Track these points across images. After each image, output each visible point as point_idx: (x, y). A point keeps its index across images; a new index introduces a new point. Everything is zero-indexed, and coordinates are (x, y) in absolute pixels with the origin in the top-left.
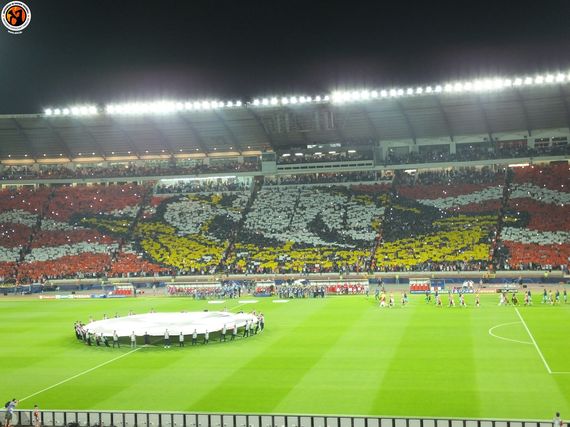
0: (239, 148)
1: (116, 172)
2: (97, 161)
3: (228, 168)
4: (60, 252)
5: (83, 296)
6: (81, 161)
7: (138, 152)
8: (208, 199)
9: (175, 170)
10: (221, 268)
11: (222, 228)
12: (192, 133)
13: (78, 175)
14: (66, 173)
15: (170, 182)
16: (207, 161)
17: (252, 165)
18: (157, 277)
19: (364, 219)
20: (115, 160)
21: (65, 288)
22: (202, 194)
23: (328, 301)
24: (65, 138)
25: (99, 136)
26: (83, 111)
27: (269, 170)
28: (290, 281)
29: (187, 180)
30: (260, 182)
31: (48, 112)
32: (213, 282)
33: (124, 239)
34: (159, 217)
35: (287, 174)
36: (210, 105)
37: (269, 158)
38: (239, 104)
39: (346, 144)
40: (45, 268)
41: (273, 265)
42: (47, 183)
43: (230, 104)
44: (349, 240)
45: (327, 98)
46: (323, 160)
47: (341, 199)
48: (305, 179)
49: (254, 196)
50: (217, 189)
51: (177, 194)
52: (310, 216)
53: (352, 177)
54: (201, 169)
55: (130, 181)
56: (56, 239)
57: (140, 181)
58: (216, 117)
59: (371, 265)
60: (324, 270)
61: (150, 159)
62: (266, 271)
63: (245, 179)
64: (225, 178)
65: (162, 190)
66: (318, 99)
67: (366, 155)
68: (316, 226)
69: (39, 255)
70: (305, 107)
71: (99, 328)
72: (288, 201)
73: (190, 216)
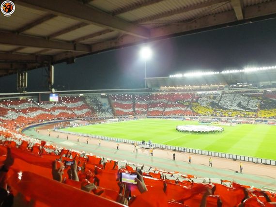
0: (218, 84)
1: (186, 90)
2: (182, 88)
3: (215, 89)
4: (172, 109)
5: (177, 120)
6: (178, 88)
7: (192, 85)
8: (209, 97)
9: (201, 90)
10: (212, 115)
11: (213, 105)
12: (207, 81)
13: (177, 91)
14: (174, 91)
15: (199, 93)
16: (209, 88)
17: (221, 89)
18: (196, 116)
19: (254, 103)
20: (186, 87)
21: (173, 118)
22: (208, 97)
23: (242, 125)
24: (174, 83)
25: (183, 82)
26: (178, 76)
27: (226, 90)
28: (232, 119)
29: (204, 92)
30: (223, 94)
31: (171, 76)
32: (210, 118)
33: (188, 106)
34: (197, 101)
35: (231, 91)
36: (210, 73)
37: (226, 87)
38: (218, 73)
39: (249, 83)
40: (169, 113)
41: (227, 115)
42: (170, 93)
43: (216, 73)
44: (249, 109)
45: (243, 71)
46: (242, 87)
47: (246, 98)
48: (237, 92)
49: (222, 97)
50: (212, 95)
51: (200, 96)
52: (237, 102)
53: (251, 92)
54: (208, 90)
55: (189, 92)
56: (173, 106)
57: (192, 92)
58: (213, 77)
59: (256, 116)
60: (242, 117)
61: (195, 87)
62: (225, 116)
63: (220, 92)
64: (214, 92)
65: (197, 95)
66: (241, 71)
67: (255, 86)
68: (239, 105)
69: (167, 110)
70: (237, 73)
71: (181, 128)
72: (231, 98)
73: (205, 102)
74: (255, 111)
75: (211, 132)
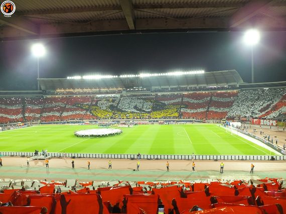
0: (117, 88)
1: (85, 93)
2: (80, 90)
3: (114, 92)
4: (70, 113)
5: (77, 124)
6: (76, 90)
7: (91, 88)
8: (109, 100)
9: (100, 93)
10: (111, 118)
11: (112, 107)
12: (106, 84)
13: (76, 94)
14: (72, 93)
15: (99, 96)
16: (108, 91)
17: (119, 92)
18: (96, 120)
19: (148, 106)
20: (85, 90)
21: (72, 122)
22: (107, 100)
23: (138, 126)
24: (72, 85)
25: (82, 84)
26: (77, 78)
27: (124, 93)
28: (129, 121)
29: (103, 95)
30: (122, 96)
31: (68, 78)
32: (110, 121)
33: (87, 110)
34: (96, 105)
35: (129, 94)
36: (109, 77)
37: (124, 90)
38: (117, 76)
39: (143, 87)
40: (67, 117)
41: (125, 117)
42: (68, 96)
43: (114, 77)
44: (144, 111)
45: (139, 76)
46: (137, 91)
47: (142, 101)
48: (134, 96)
49: (120, 100)
50: (111, 98)
51: (100, 99)
52: (134, 104)
53: (145, 95)
54: (107, 93)
55: (89, 95)
56: (71, 110)
57: (91, 96)
58: (111, 80)
59: (150, 117)
60: (138, 118)
61: (94, 90)
62: (123, 118)
63: (118, 95)
64: (113, 95)
65: (97, 98)
66: (137, 76)
67: (148, 90)
68: (135, 107)
69: (65, 114)
70: (133, 78)
71: (80, 133)
72: (129, 101)
73: (104, 105)
74: (149, 112)
75: (111, 135)
